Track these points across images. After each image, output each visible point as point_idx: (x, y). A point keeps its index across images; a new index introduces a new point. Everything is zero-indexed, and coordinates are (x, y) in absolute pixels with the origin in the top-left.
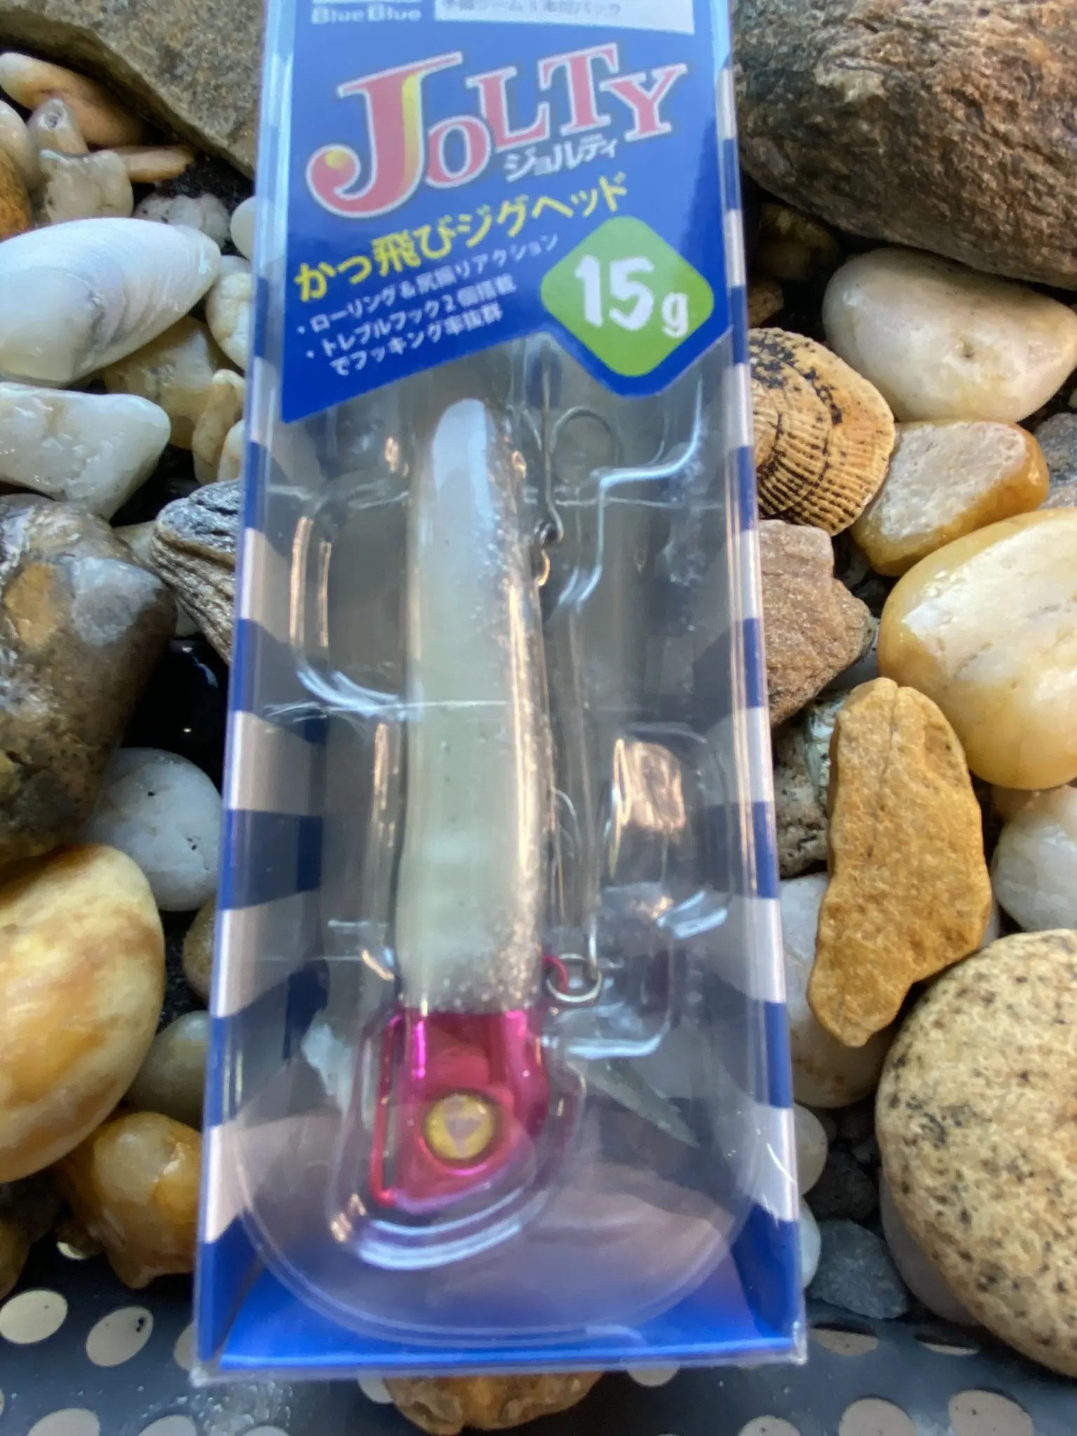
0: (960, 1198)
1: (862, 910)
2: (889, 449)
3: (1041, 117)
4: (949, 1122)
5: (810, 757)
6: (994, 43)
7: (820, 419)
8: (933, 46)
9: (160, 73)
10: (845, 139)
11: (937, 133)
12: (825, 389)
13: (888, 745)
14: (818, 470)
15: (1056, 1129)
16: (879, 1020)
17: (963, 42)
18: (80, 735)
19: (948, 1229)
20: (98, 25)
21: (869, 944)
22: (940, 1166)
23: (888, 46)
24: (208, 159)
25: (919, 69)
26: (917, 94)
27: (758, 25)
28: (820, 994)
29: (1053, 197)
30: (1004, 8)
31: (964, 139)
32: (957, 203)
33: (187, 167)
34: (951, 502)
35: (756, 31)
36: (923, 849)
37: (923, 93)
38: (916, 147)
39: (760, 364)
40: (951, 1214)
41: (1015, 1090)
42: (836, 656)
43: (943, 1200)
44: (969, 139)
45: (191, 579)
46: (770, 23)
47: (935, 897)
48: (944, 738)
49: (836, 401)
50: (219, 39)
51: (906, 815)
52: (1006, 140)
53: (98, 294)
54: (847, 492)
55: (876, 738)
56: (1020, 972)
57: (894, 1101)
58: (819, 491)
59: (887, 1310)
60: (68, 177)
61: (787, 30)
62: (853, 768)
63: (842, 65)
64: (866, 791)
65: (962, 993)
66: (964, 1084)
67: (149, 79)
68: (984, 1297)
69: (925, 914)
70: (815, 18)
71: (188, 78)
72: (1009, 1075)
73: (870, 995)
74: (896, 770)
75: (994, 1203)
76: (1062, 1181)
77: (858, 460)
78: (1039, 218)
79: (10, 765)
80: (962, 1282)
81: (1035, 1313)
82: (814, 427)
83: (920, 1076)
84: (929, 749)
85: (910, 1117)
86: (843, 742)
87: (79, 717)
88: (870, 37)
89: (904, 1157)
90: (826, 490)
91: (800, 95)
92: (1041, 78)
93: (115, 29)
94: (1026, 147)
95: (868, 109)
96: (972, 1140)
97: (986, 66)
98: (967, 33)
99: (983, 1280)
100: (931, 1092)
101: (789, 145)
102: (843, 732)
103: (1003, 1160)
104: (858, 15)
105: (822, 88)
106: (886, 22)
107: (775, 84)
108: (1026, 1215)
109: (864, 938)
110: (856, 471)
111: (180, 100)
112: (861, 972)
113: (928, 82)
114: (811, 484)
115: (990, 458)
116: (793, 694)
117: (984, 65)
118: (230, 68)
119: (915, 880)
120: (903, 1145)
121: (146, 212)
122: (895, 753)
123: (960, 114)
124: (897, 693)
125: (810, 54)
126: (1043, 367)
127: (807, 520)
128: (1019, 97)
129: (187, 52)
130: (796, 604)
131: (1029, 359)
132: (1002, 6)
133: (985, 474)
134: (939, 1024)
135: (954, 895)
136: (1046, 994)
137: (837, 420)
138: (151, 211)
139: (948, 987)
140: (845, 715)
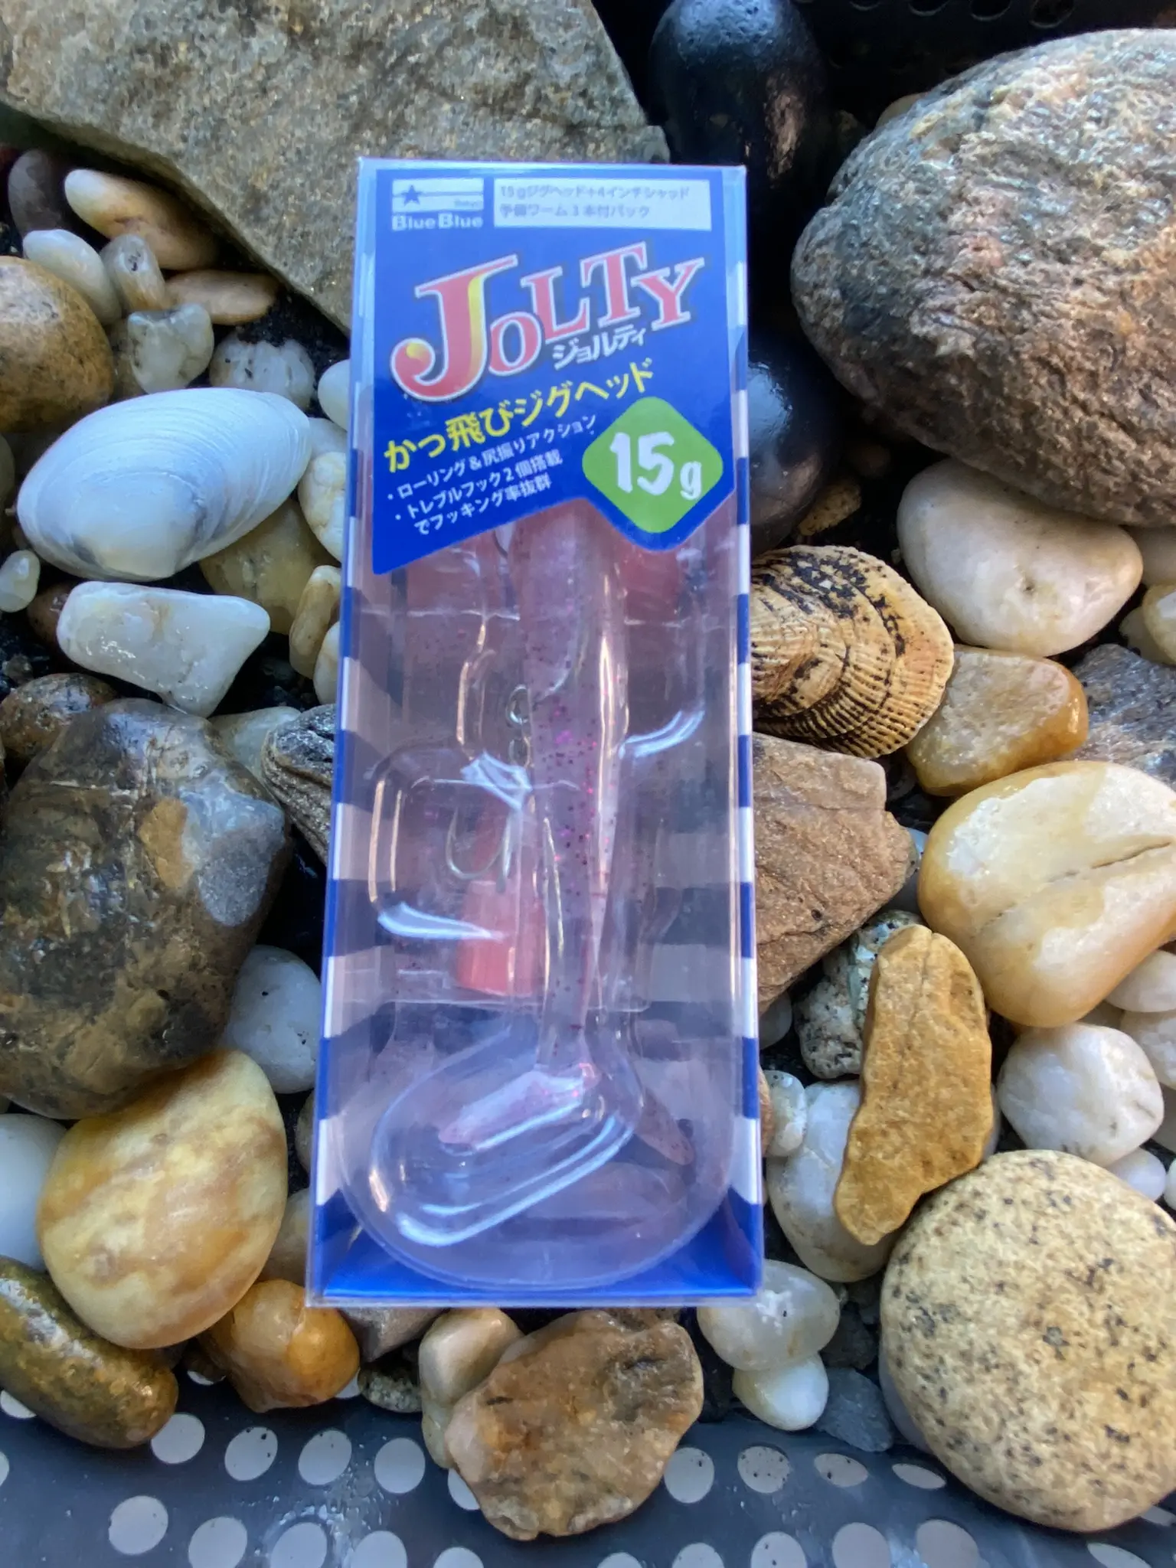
0: (940, 1377)
1: (884, 1133)
2: (948, 674)
3: (1118, 390)
4: (938, 1317)
5: (852, 979)
6: (1083, 317)
7: (884, 651)
8: (1025, 314)
9: (245, 214)
10: (933, 386)
11: (1019, 397)
12: (891, 618)
13: (918, 994)
14: (879, 700)
15: (1020, 1331)
16: (888, 1226)
17: (1055, 314)
18: (217, 968)
19: (929, 1401)
20: (178, 155)
21: (887, 1162)
22: (927, 1351)
23: (983, 308)
24: (290, 299)
25: (1009, 334)
26: (1004, 358)
27: (859, 256)
28: (844, 1203)
29: (1123, 461)
30: (1099, 279)
31: (1044, 404)
32: (1033, 458)
33: (270, 310)
34: (999, 739)
35: (856, 262)
36: (939, 1084)
37: (1011, 359)
38: (999, 405)
39: (833, 589)
40: (932, 1390)
41: (993, 1297)
42: (880, 891)
43: (927, 1377)
44: (1050, 404)
45: (302, 801)
46: (872, 258)
47: (946, 1125)
48: (966, 984)
49: (902, 632)
50: (307, 184)
51: (930, 1056)
52: (1084, 407)
53: (200, 495)
54: (901, 718)
56: (1008, 1194)
57: (897, 1292)
58: (879, 718)
59: (876, 1445)
60: (156, 341)
61: (887, 270)
62: (888, 1012)
64: (897, 1033)
65: (960, 1206)
66: (953, 1287)
67: (233, 218)
68: (950, 1453)
69: (937, 1138)
70: (915, 263)
71: (274, 222)
72: (989, 1285)
73: (885, 1205)
74: (924, 1016)
75: (964, 1385)
76: (1020, 1373)
77: (917, 689)
78: (1107, 477)
79: (160, 1001)
80: (936, 1440)
81: (989, 1471)
82: (878, 658)
83: (919, 1275)
84: (953, 994)
85: (908, 1308)
86: (880, 988)
87: (216, 953)
88: (966, 296)
89: (900, 1339)
90: (885, 717)
91: (894, 340)
92: (1124, 351)
93: (197, 162)
94: (1102, 415)
95: (957, 367)
96: (955, 1335)
97: (1074, 339)
98: (1060, 305)
99: (952, 1442)
100: (926, 1290)
101: (879, 378)
102: (881, 981)
103: (977, 1352)
104: (959, 272)
105: (916, 337)
106: (983, 283)
107: (871, 322)
108: (990, 1397)
109: (885, 1158)
110: (913, 698)
111: (264, 243)
112: (880, 1186)
113: (1016, 348)
114: (871, 711)
115: (1036, 704)
116: (841, 927)
117: (1071, 338)
118: (318, 216)
119: (930, 1110)
120: (900, 1331)
121: (228, 361)
122: (924, 1000)
123: (1043, 381)
124: (930, 942)
125: (907, 301)
126: (1097, 603)
127: (865, 741)
128: (1101, 369)
129: (273, 194)
130: (850, 839)
131: (1085, 597)
132: (1096, 276)
133: (1031, 719)
134: (938, 1232)
135: (961, 1123)
136: (1027, 1217)
137: (900, 651)
138: (233, 360)
139: (950, 1199)
140: (884, 963)
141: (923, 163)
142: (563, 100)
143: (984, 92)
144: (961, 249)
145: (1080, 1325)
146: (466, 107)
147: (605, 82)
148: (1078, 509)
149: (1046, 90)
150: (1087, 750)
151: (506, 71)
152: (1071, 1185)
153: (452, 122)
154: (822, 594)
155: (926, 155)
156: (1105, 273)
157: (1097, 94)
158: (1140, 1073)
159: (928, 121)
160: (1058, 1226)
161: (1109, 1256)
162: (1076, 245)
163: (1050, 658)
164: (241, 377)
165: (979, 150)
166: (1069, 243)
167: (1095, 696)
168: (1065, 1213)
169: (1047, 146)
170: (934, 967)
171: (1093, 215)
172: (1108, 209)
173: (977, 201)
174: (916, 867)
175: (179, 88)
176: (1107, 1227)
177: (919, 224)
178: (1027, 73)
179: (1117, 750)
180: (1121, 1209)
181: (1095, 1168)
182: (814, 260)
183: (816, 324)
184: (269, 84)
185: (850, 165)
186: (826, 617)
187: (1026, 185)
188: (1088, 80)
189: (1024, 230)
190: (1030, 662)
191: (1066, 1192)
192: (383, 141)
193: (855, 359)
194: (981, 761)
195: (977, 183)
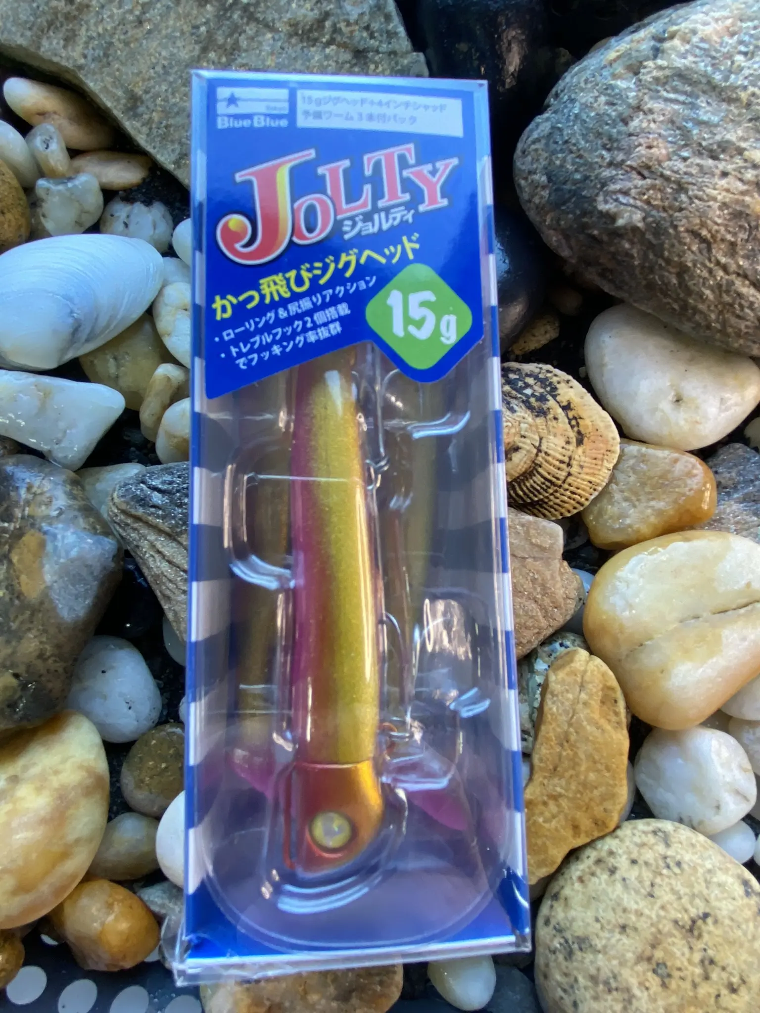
0: (574, 992)
1: (545, 804)
2: (615, 461)
3: (751, 256)
4: (576, 946)
6: (727, 200)
7: (568, 443)
8: (683, 197)
9: (126, 111)
10: (612, 249)
11: (676, 259)
12: (575, 418)
13: (576, 701)
14: (563, 478)
15: (635, 964)
16: (544, 872)
17: (705, 197)
18: (60, 657)
19: (565, 1007)
20: (81, 67)
21: (547, 825)
22: (565, 970)
23: (651, 192)
25: (671, 212)
26: (666, 230)
27: (562, 151)
29: (752, 310)
30: (740, 172)
31: (695, 265)
32: (685, 307)
33: (144, 180)
34: (649, 511)
35: (560, 155)
36: (588, 769)
37: (671, 231)
38: (660, 265)
39: (533, 395)
40: (568, 1001)
41: (617, 936)
42: (554, 620)
43: (565, 991)
44: (699, 266)
45: (134, 535)
46: (571, 152)
47: (591, 799)
48: (613, 695)
49: (581, 429)
50: (170, 90)
51: (581, 748)
52: (725, 268)
53: (76, 310)
54: (579, 491)
55: (570, 696)
56: (634, 856)
57: (547, 922)
58: (562, 490)
60: (56, 199)
61: (581, 161)
62: (552, 714)
63: (616, 200)
64: (559, 730)
66: (588, 924)
67: (117, 113)
69: (584, 809)
70: (602, 157)
71: (146, 117)
72: (615, 926)
73: (543, 857)
74: (580, 718)
75: (592, 1001)
76: (633, 996)
77: (591, 471)
78: (740, 321)
79: (14, 682)
82: (563, 448)
83: (564, 911)
84: (603, 702)
85: (555, 936)
86: (548, 696)
87: (58, 646)
88: (640, 183)
89: (547, 958)
90: (567, 490)
91: (584, 213)
92: (757, 227)
93: (94, 73)
94: (738, 275)
95: (631, 235)
96: (587, 961)
97: (719, 217)
98: (708, 191)
100: (568, 925)
101: (573, 242)
102: (549, 690)
103: (602, 977)
104: (634, 164)
105: (601, 212)
106: (652, 172)
107: (570, 198)
109: (544, 822)
110: (588, 477)
111: (139, 132)
112: (539, 842)
113: (675, 223)
114: (557, 485)
115: (679, 486)
116: (524, 645)
117: (717, 216)
118: (178, 113)
119: (581, 788)
120: (547, 952)
121: (112, 215)
122: (580, 706)
123: (695, 248)
124: (588, 662)
125: (595, 185)
126: (728, 413)
127: (551, 507)
128: (739, 239)
129: (146, 97)
130: (534, 580)
131: (720, 408)
132: (739, 170)
133: (674, 496)
134: (581, 880)
135: (603, 798)
136: (647, 875)
137: (580, 442)
138: (116, 215)
139: (591, 855)
140: (552, 678)
141: (612, 82)
142: (352, 32)
143: (661, 30)
144: (637, 146)
145: (682, 963)
146: (282, 35)
147: (383, 20)
148: (718, 344)
149: (708, 30)
150: (715, 521)
151: (312, 10)
152: (683, 852)
153: (272, 46)
154: (524, 398)
155: (615, 76)
156: (746, 168)
157: (746, 34)
158: (741, 767)
159: (618, 51)
160: (670, 884)
161: (707, 910)
162: (724, 147)
163: (692, 452)
164: (121, 227)
165: (655, 73)
166: (720, 144)
167: (723, 481)
168: (675, 874)
169: (706, 71)
170: (588, 683)
171: (739, 124)
172: (751, 120)
173: (651, 111)
174: (583, 602)
175: (82, 20)
176: (707, 888)
177: (607, 127)
178: (693, 17)
179: (737, 523)
180: (719, 873)
181: (702, 838)
182: (529, 153)
183: (530, 201)
184: (144, 17)
185: (561, 85)
186: (526, 416)
187: (690, 100)
188: (739, 23)
189: (686, 134)
190: (676, 455)
191: (678, 857)
192: (224, 60)
193: (556, 228)
194: (636, 526)
195: (651, 98)
